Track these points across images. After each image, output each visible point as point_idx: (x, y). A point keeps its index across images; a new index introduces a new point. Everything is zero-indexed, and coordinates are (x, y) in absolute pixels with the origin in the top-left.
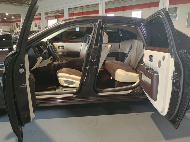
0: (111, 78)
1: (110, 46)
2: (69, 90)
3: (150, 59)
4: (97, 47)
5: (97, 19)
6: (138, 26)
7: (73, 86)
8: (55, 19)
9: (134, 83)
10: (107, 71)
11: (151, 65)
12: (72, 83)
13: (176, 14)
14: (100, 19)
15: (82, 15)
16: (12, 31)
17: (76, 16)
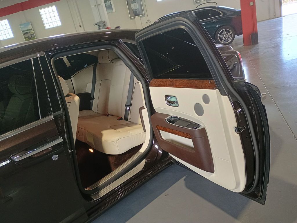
3: (169, 102)
4: (61, 112)
9: (140, 146)
11: (174, 113)
13: (110, 2)
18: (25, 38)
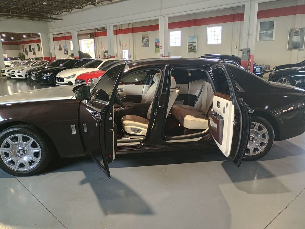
0: (179, 125)
1: (177, 91)
2: (136, 138)
3: (217, 105)
4: (165, 93)
5: (164, 64)
6: (207, 70)
7: (140, 133)
8: (90, 38)
9: (204, 130)
10: (175, 117)
11: (218, 111)
12: (139, 131)
13: (272, 30)
14: (167, 64)
15: (133, 33)
16: (23, 58)
17: (123, 35)
18: (188, 48)
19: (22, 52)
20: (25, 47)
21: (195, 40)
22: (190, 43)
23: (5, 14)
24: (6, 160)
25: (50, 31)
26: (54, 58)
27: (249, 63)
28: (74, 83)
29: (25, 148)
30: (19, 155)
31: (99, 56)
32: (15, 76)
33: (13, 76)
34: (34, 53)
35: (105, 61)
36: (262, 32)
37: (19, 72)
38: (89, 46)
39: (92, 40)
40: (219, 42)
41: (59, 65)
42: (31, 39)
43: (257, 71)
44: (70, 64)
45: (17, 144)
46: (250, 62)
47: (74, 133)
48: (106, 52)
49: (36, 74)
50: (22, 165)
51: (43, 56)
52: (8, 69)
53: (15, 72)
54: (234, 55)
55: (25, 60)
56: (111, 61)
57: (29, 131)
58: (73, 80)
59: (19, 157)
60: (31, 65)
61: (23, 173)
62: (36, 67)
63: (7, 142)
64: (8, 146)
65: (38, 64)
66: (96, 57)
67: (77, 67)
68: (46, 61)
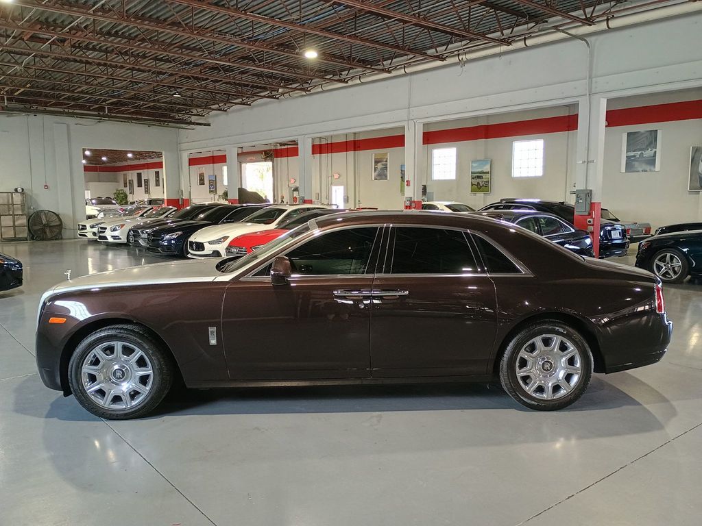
8: (265, 160)
13: (654, 150)
15: (355, 150)
16: (122, 199)
17: (334, 154)
19: (121, 187)
20: (129, 178)
21: (487, 168)
22: (475, 173)
23: (96, 113)
24: (90, 388)
25: (184, 146)
26: (187, 201)
27: (591, 220)
28: (223, 253)
29: (125, 367)
30: (114, 380)
31: (283, 198)
32: (105, 238)
33: (101, 237)
34: (147, 191)
35: (290, 209)
36: (632, 154)
37: (114, 230)
38: (262, 177)
39: (270, 164)
40: (539, 172)
41: (197, 215)
42: (142, 162)
43: (613, 237)
44: (218, 215)
45: (111, 360)
46: (592, 218)
47: (213, 342)
48: (296, 189)
49: (149, 235)
50: (117, 399)
51: (165, 198)
52: (92, 222)
53: (106, 228)
54: (563, 203)
55: (126, 203)
56: (304, 210)
57: (135, 336)
58: (221, 248)
59: (113, 382)
60: (140, 215)
61: (118, 413)
62: (148, 220)
63: (95, 356)
64: (96, 362)
65: (154, 214)
66: (275, 201)
67: (233, 222)
68: (171, 207)
